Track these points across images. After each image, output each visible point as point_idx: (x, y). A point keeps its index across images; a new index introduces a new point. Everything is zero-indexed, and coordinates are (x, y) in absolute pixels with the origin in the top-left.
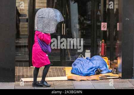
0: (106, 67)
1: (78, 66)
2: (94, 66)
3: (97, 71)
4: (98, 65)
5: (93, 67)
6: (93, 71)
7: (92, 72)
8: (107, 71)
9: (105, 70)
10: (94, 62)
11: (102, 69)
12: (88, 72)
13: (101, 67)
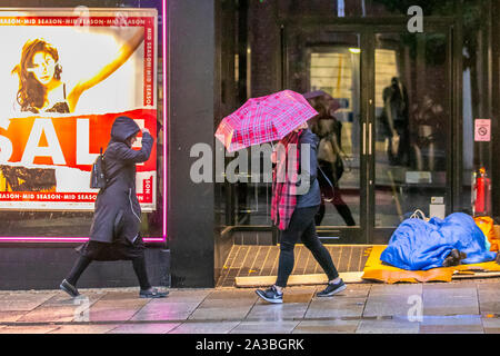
0: (482, 244)
1: (399, 243)
2: (444, 241)
3: (450, 255)
4: (456, 240)
5: (442, 243)
6: (439, 256)
7: (435, 259)
8: (482, 257)
9: (478, 253)
10: (446, 230)
11: (467, 251)
12: (424, 259)
13: (464, 244)
